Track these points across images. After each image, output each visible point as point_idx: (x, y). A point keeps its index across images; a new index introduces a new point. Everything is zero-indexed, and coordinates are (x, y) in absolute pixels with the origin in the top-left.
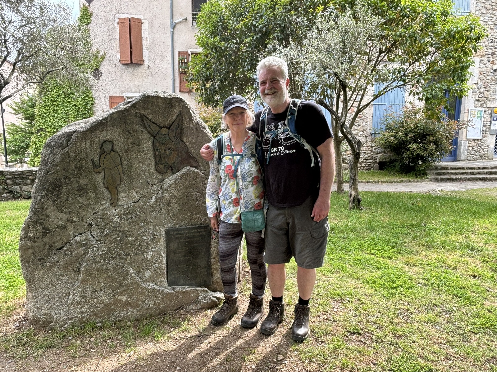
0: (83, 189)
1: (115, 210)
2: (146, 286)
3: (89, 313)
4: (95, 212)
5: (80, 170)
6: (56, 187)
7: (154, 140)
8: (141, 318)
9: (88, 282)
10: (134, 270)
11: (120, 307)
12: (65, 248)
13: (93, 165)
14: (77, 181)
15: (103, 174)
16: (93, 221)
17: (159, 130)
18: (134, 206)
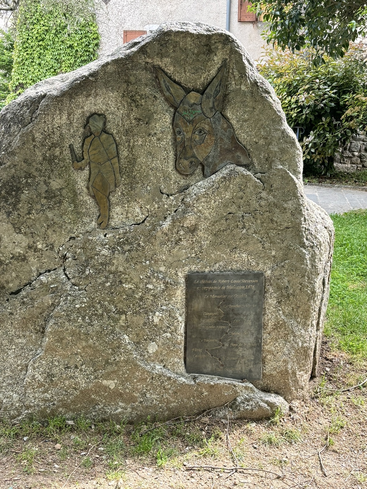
0: (55, 197)
1: (105, 236)
2: (148, 368)
3: (56, 403)
4: (73, 235)
5: (50, 164)
6: (12, 190)
7: (174, 114)
8: (138, 420)
9: (56, 351)
10: (131, 339)
11: (105, 398)
12: (23, 293)
13: (72, 155)
14: (45, 182)
15: (88, 172)
16: (68, 251)
17: (185, 96)
18: (135, 230)
